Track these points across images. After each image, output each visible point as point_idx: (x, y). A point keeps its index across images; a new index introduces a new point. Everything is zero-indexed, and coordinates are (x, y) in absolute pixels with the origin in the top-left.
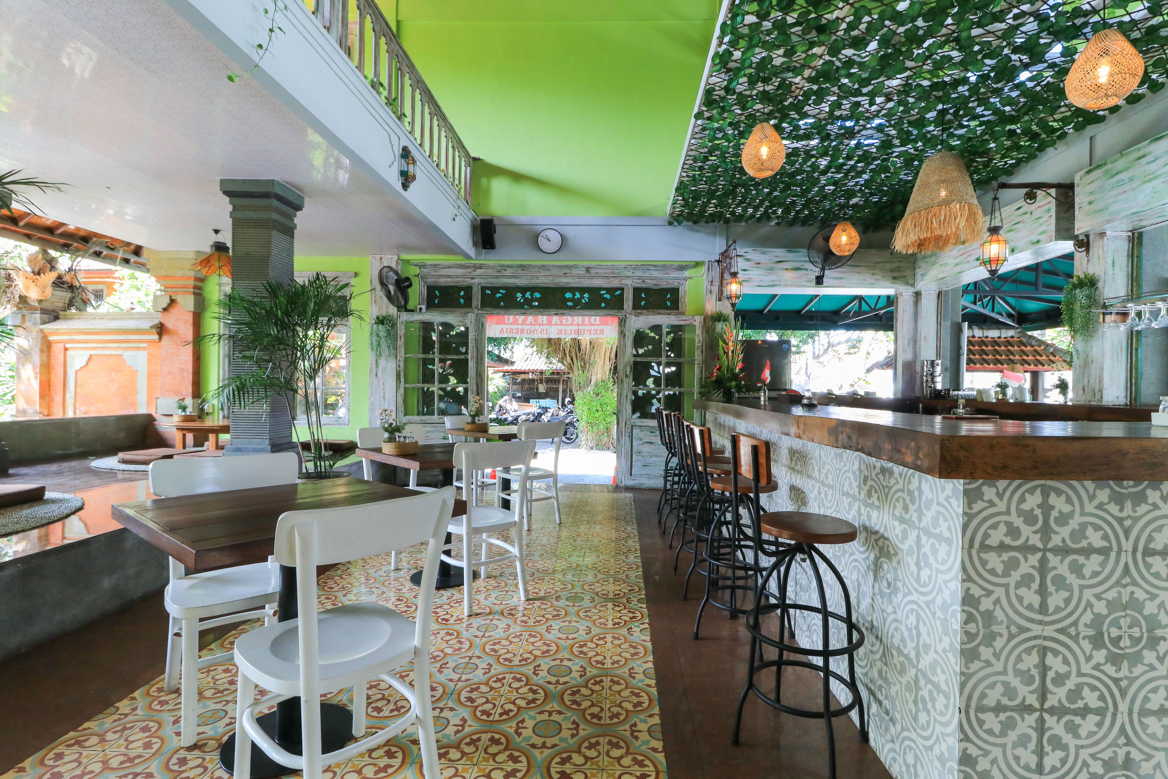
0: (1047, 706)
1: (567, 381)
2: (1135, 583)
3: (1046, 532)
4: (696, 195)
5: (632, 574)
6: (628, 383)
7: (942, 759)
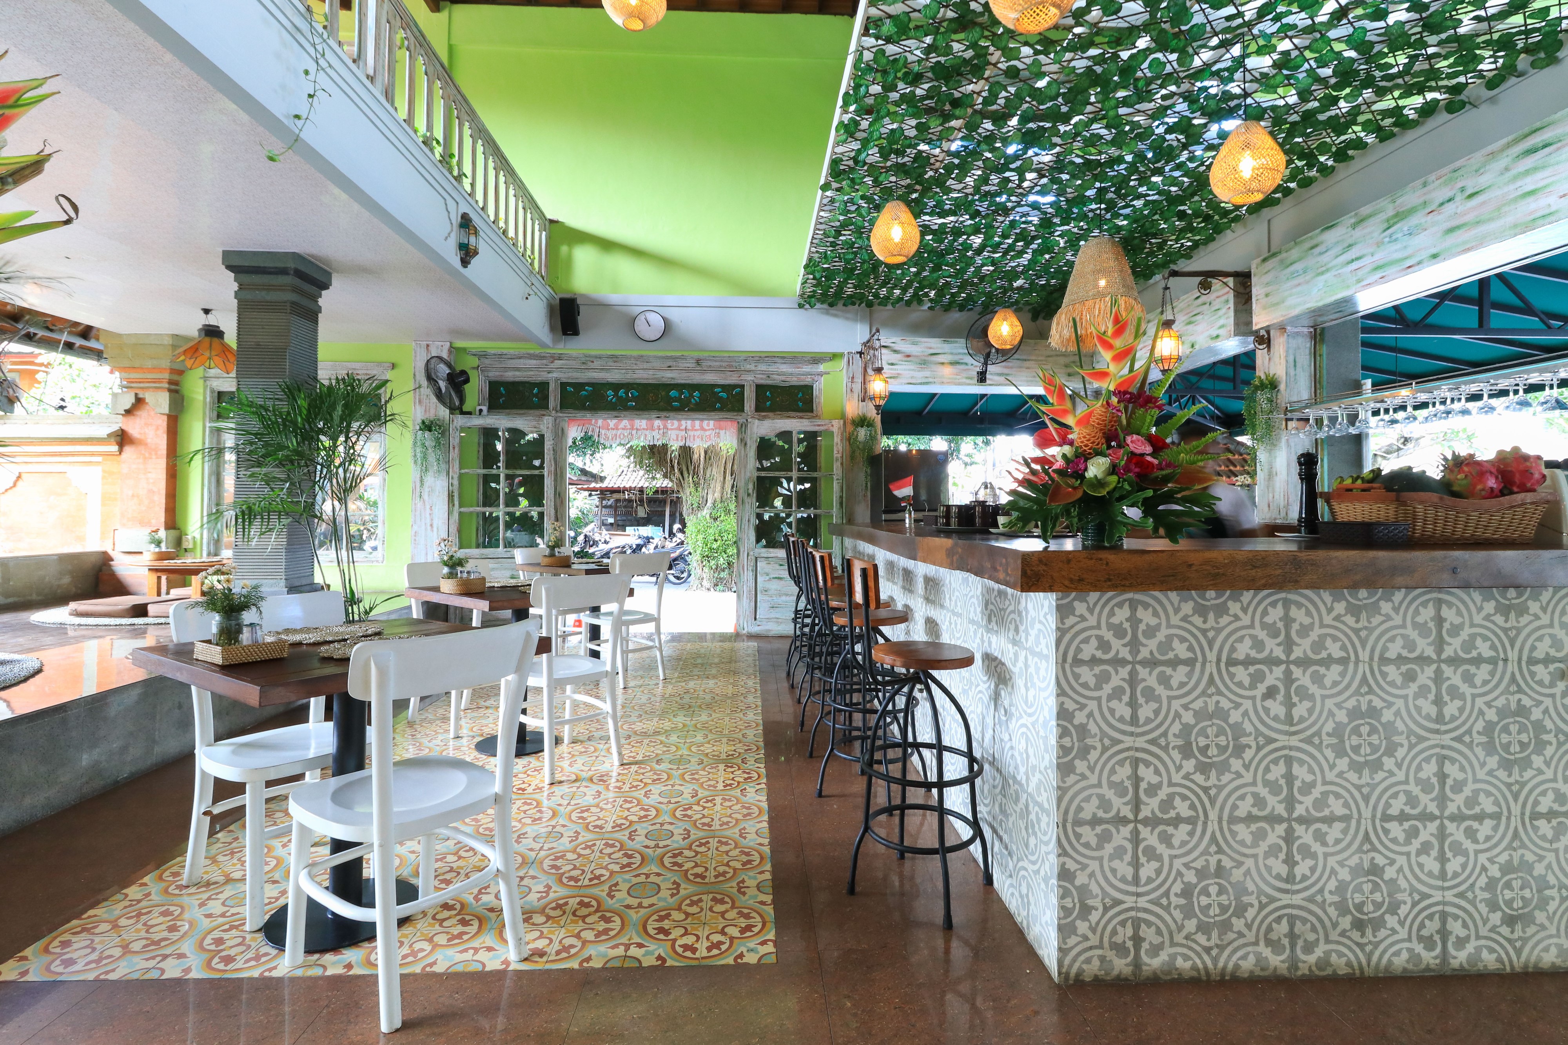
0: (1140, 817)
1: (676, 503)
2: (1219, 693)
3: (1134, 645)
4: (830, 275)
5: (751, 733)
6: (751, 505)
7: (1046, 880)
